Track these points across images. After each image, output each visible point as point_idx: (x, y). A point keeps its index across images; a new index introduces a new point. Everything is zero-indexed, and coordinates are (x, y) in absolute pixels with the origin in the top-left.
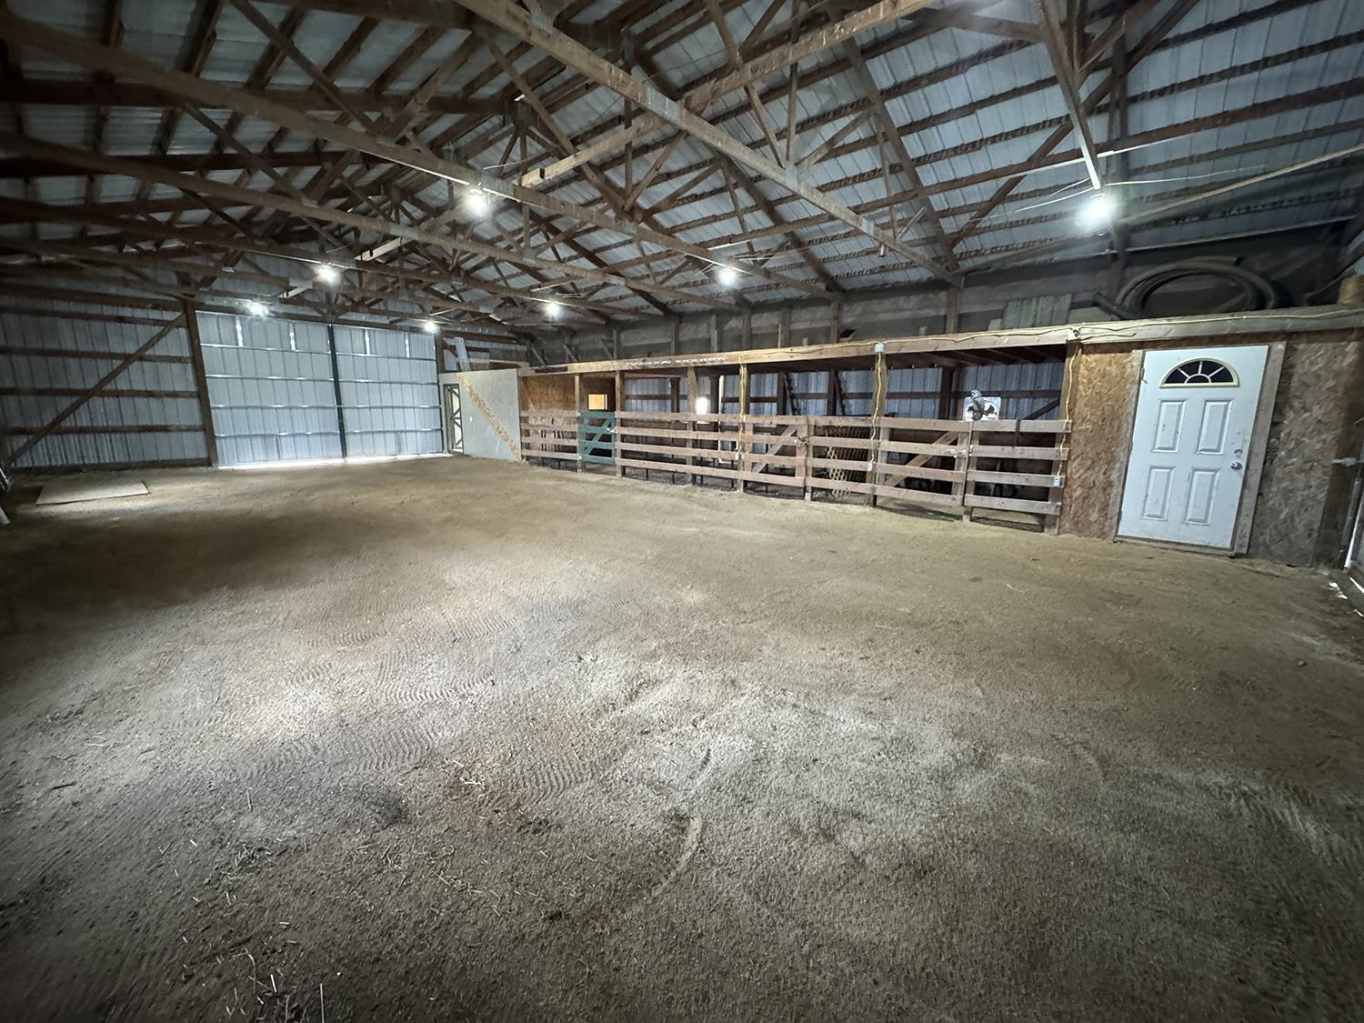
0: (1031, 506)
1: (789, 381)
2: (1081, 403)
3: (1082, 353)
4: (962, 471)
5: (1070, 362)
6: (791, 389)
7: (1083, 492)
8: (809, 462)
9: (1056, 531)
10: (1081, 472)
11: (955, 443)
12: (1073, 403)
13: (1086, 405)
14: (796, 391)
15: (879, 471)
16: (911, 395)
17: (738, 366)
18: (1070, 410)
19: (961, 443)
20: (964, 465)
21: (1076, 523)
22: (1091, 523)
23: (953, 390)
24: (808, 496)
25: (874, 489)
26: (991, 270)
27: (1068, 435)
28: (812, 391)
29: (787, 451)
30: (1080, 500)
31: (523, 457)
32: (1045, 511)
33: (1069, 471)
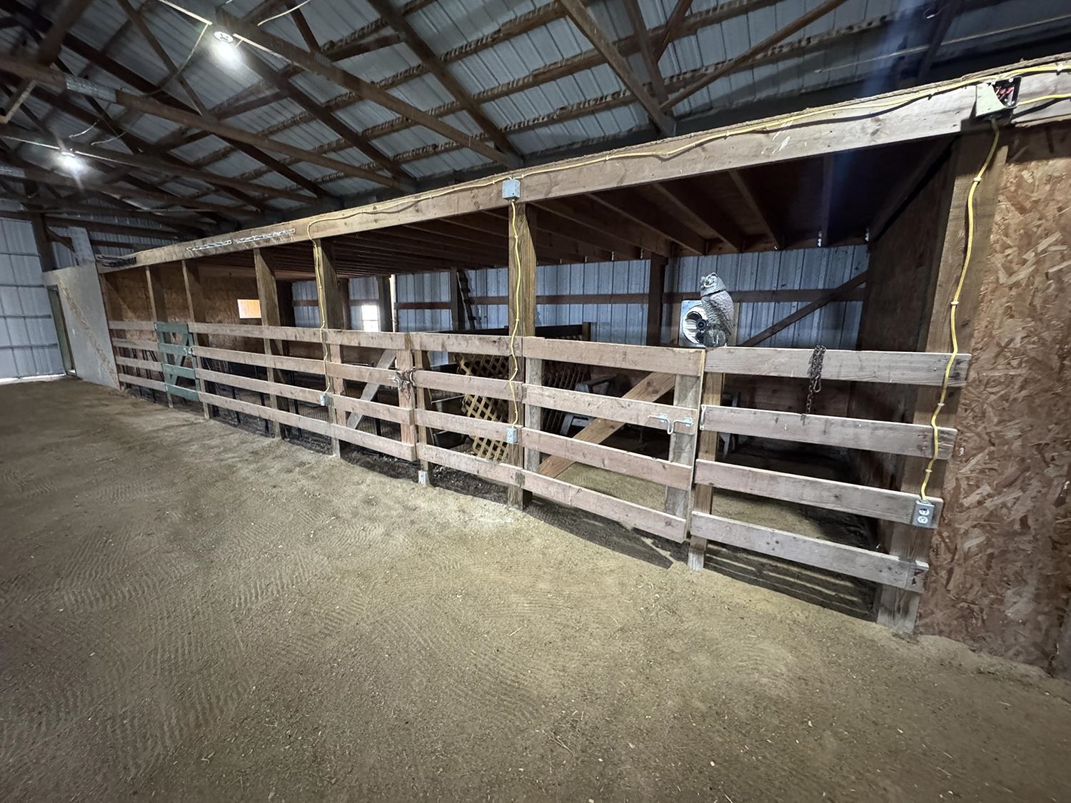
0: (851, 558)
1: (465, 280)
2: (997, 306)
3: (1009, 159)
4: (684, 465)
5: (967, 190)
6: (467, 290)
7: (988, 544)
8: (418, 417)
9: (908, 625)
10: (986, 489)
11: (667, 399)
12: (971, 304)
13: (1009, 313)
14: (473, 294)
15: (527, 444)
16: (612, 298)
17: (308, 245)
18: (963, 325)
19: (683, 398)
20: (689, 449)
21: (967, 615)
22: (1008, 623)
23: (666, 290)
24: (423, 476)
25: (521, 478)
26: (712, 112)
27: (953, 393)
28: (492, 293)
29: (387, 396)
30: (979, 560)
31: (121, 383)
32: (884, 578)
33: (950, 485)
